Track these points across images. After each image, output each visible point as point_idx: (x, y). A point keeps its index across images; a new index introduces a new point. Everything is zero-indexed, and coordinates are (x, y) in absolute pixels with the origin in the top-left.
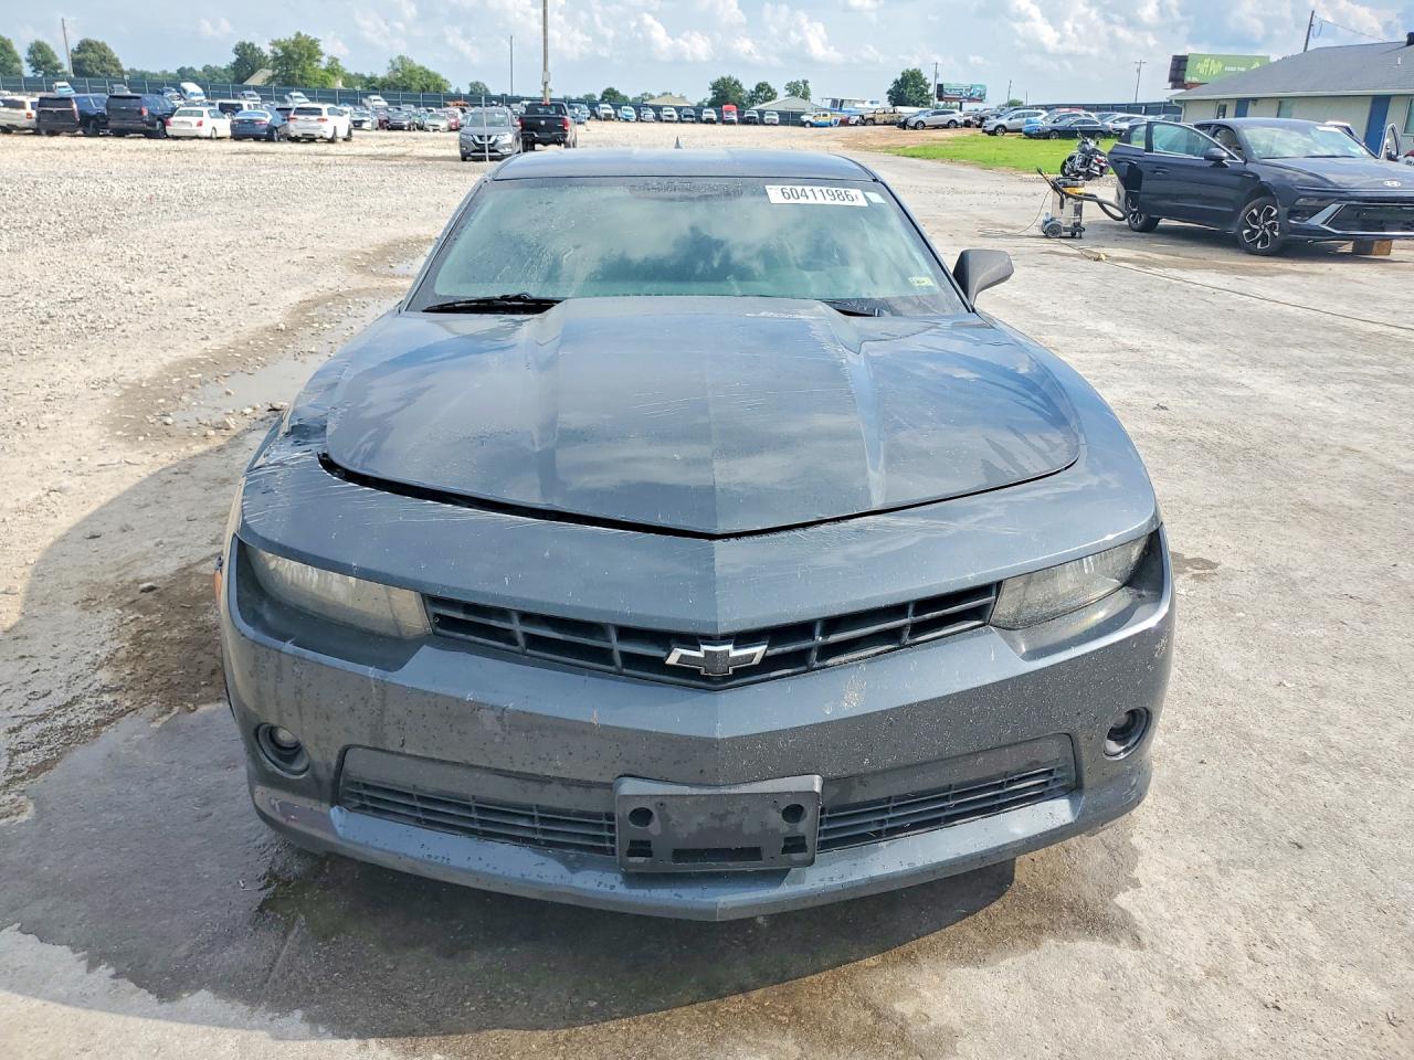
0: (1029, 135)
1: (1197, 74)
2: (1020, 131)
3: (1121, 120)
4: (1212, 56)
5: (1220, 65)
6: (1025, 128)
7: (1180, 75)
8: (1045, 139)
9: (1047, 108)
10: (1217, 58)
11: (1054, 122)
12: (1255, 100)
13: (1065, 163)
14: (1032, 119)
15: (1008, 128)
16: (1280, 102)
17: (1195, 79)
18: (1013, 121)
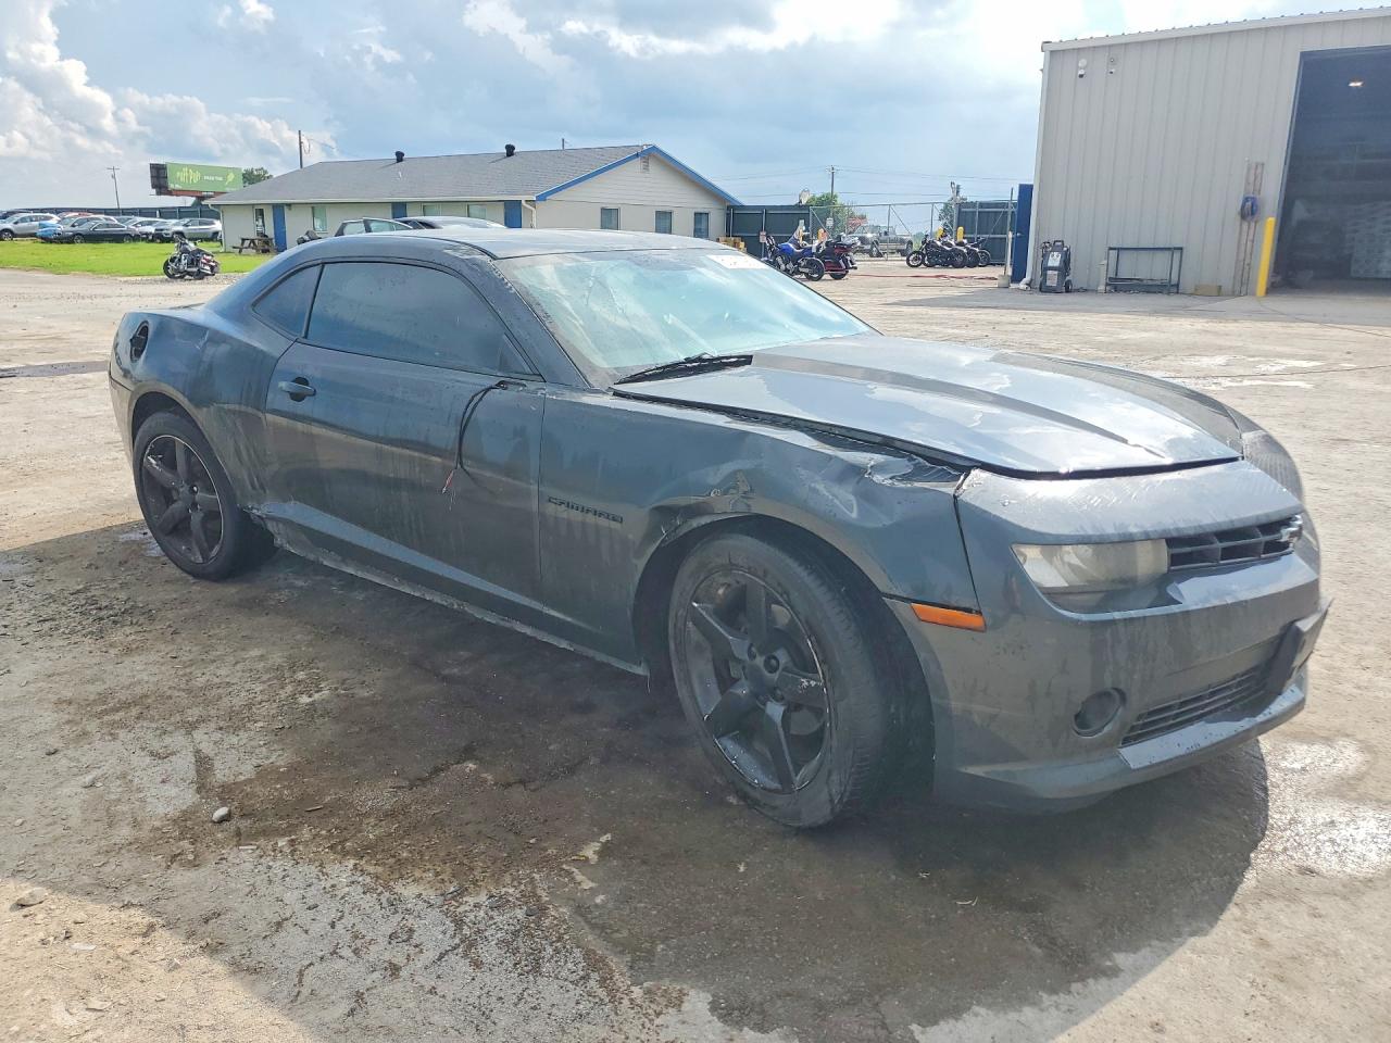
0: (46, 239)
1: (178, 181)
2: (33, 235)
3: (142, 224)
4: (190, 166)
5: (198, 174)
6: (39, 232)
7: (162, 181)
8: (68, 243)
9: (57, 211)
10: (194, 168)
11: (73, 226)
12: (289, 205)
13: (166, 264)
14: (44, 222)
15: (16, 232)
16: (313, 208)
17: (178, 187)
18: (20, 225)
